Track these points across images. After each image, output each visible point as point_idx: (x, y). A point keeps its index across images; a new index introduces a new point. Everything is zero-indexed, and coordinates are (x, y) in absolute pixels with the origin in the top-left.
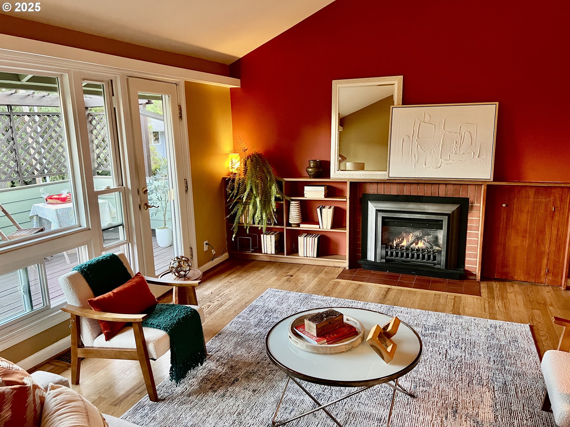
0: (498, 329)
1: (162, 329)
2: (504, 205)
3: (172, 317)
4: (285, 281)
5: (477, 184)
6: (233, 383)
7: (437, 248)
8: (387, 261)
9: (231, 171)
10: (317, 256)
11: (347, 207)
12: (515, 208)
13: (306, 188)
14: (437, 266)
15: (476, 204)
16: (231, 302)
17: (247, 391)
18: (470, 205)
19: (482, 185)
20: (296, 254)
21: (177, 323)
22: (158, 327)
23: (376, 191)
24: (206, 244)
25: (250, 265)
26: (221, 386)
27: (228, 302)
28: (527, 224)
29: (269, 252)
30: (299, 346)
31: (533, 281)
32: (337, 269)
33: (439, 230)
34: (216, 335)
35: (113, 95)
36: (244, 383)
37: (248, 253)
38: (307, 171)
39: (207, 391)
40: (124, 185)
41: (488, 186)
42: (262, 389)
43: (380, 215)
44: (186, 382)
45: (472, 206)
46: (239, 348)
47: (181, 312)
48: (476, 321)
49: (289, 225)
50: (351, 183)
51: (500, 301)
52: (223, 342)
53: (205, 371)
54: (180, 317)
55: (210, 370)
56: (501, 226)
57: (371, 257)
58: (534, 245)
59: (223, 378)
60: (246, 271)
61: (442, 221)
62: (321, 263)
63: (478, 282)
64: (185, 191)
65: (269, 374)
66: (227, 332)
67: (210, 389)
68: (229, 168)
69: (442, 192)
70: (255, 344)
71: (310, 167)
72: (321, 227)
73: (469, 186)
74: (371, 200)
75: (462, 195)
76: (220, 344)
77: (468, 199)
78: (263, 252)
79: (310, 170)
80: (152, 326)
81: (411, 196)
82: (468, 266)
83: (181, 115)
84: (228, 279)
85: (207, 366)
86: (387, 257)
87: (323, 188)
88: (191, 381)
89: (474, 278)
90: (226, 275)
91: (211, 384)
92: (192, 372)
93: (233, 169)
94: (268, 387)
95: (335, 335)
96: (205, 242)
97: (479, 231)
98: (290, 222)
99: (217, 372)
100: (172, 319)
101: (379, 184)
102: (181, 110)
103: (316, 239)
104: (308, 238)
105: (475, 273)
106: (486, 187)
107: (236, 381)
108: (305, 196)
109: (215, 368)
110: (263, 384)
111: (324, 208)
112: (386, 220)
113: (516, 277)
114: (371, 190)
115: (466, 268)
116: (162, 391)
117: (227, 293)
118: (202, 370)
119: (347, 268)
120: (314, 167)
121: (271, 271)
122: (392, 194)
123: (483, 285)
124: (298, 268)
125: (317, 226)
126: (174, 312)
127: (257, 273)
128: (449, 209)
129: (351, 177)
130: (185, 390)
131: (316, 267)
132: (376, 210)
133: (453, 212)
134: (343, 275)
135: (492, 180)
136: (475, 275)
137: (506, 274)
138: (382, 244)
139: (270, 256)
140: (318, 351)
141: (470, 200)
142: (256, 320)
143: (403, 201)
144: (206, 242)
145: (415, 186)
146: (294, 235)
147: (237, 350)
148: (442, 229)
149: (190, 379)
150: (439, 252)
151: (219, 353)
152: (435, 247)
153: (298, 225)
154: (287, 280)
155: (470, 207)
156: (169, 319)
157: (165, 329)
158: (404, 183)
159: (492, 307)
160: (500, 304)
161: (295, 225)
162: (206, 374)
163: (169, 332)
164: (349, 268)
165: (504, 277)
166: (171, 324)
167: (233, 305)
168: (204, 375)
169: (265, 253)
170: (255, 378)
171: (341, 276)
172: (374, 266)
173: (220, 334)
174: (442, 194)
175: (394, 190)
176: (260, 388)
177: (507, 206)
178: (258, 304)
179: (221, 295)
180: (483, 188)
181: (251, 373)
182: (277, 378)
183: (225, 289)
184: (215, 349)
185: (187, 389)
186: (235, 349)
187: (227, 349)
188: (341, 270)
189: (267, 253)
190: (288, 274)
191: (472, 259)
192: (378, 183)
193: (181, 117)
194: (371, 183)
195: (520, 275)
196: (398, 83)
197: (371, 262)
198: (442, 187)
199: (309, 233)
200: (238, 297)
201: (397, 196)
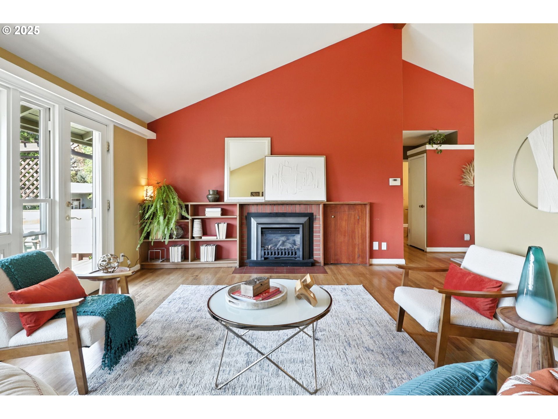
0: (347, 290)
1: (98, 315)
2: (333, 217)
3: (107, 303)
4: (192, 280)
5: (317, 204)
6: (168, 360)
7: (296, 247)
8: (265, 259)
9: (145, 198)
10: (215, 260)
11: (237, 223)
12: (339, 218)
13: (207, 210)
14: (297, 259)
15: (317, 217)
16: (150, 298)
17: (184, 364)
18: (314, 217)
19: (320, 204)
20: (199, 261)
21: (113, 308)
22: (93, 313)
23: (256, 210)
24: (122, 256)
25: (159, 272)
26: (156, 365)
27: (147, 299)
28: (346, 228)
29: (176, 261)
30: (239, 306)
31: (352, 262)
32: (230, 268)
33: (296, 235)
34: (142, 324)
35: (50, 120)
36: (178, 357)
37: (158, 263)
38: (208, 198)
39: (142, 372)
40: (52, 198)
41: (324, 204)
42: (197, 360)
43: (260, 227)
44: (118, 369)
45: (315, 218)
46: (165, 331)
47: (115, 299)
48: (333, 287)
49: (193, 238)
50: (239, 204)
51: (340, 275)
52: (150, 329)
53: (137, 355)
54: (115, 303)
55: (142, 354)
56: (332, 230)
57: (254, 257)
58: (350, 240)
59: (156, 358)
60: (157, 276)
61: (299, 228)
62: (218, 266)
63: (322, 266)
64: (107, 210)
65: (200, 346)
66: (152, 320)
67: (145, 370)
68: (143, 196)
69: (298, 209)
70: (180, 325)
71: (210, 194)
72: (218, 238)
73: (313, 205)
74: (253, 217)
75: (309, 211)
76: (147, 331)
77: (313, 213)
78: (171, 261)
79: (210, 196)
80: (85, 313)
81: (279, 213)
82: (315, 257)
83: (109, 149)
84: (143, 283)
85: (138, 351)
86: (266, 256)
87: (219, 209)
88: (124, 367)
89: (319, 264)
90: (140, 281)
91: (145, 365)
92: (123, 359)
93: (147, 197)
94: (202, 357)
95: (267, 294)
96: (121, 255)
97: (320, 233)
98: (194, 236)
99: (149, 354)
100: (107, 305)
101: (258, 206)
102: (109, 146)
103: (214, 247)
104: (208, 247)
105: (320, 261)
106: (323, 206)
107: (171, 358)
108: (206, 215)
109: (147, 351)
110: (197, 355)
111: (220, 223)
112: (264, 230)
113: (342, 262)
114: (253, 210)
115: (314, 259)
116: (92, 383)
117: (144, 292)
118: (133, 355)
119: (238, 267)
120: (213, 194)
121: (180, 274)
122: (267, 212)
123: (326, 268)
124: (200, 271)
125: (215, 238)
126: (107, 300)
127: (168, 277)
128: (303, 220)
129: (239, 201)
130: (118, 376)
131: (214, 269)
132: (257, 223)
133: (305, 222)
134: (235, 272)
135: (326, 201)
136: (320, 263)
137: (337, 260)
138: (261, 247)
139: (177, 264)
140: (258, 307)
141: (314, 214)
142: (176, 308)
143: (274, 217)
144: (123, 254)
145: (281, 206)
146: (197, 246)
147: (165, 333)
148: (299, 233)
149: (121, 366)
150: (298, 249)
151: (148, 339)
152: (295, 247)
153: (201, 238)
154: (194, 279)
155: (314, 219)
156: (104, 306)
157: (101, 314)
158: (274, 204)
159: (337, 279)
160: (340, 277)
161: (198, 238)
162: (139, 358)
163: (105, 317)
164: (239, 267)
165: (336, 262)
166: (107, 309)
167: (152, 301)
168: (137, 359)
169: (172, 262)
170: (188, 352)
171: (234, 272)
172: (257, 264)
173: (145, 323)
174: (298, 211)
175: (268, 210)
176: (195, 360)
177: (334, 217)
178: (175, 297)
179: (138, 294)
180: (321, 206)
181: (183, 349)
182: (208, 348)
183: (141, 290)
184: (142, 336)
185: (120, 375)
186: (163, 332)
187: (154, 334)
188: (233, 269)
189: (174, 262)
190: (194, 275)
191: (317, 252)
192: (257, 204)
193: (108, 151)
194: (253, 205)
195: (344, 260)
196: (268, 142)
197: (254, 261)
198: (297, 206)
199: (208, 243)
200: (155, 295)
201: (271, 213)
